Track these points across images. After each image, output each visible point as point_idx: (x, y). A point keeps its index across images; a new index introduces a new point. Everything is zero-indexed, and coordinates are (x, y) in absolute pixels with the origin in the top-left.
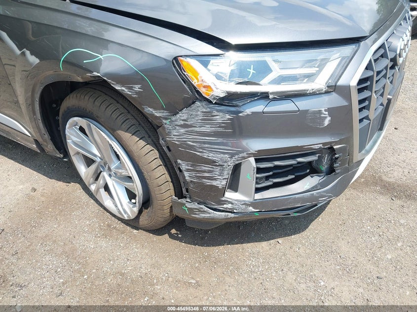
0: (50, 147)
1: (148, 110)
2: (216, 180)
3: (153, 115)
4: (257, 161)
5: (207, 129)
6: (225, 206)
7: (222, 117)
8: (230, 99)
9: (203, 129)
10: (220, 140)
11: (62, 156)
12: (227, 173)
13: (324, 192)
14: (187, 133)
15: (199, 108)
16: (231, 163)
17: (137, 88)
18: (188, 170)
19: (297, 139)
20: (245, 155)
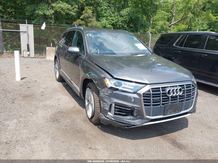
0: (82, 95)
1: (98, 87)
2: (106, 107)
3: (98, 89)
4: (115, 105)
5: (107, 94)
6: (107, 116)
7: (110, 92)
8: (111, 88)
9: (106, 94)
10: (108, 97)
11: (84, 99)
12: (109, 106)
13: (133, 121)
14: (104, 94)
15: (106, 89)
16: (109, 104)
17: (97, 82)
18: (102, 104)
19: (126, 102)
20: (112, 102)
